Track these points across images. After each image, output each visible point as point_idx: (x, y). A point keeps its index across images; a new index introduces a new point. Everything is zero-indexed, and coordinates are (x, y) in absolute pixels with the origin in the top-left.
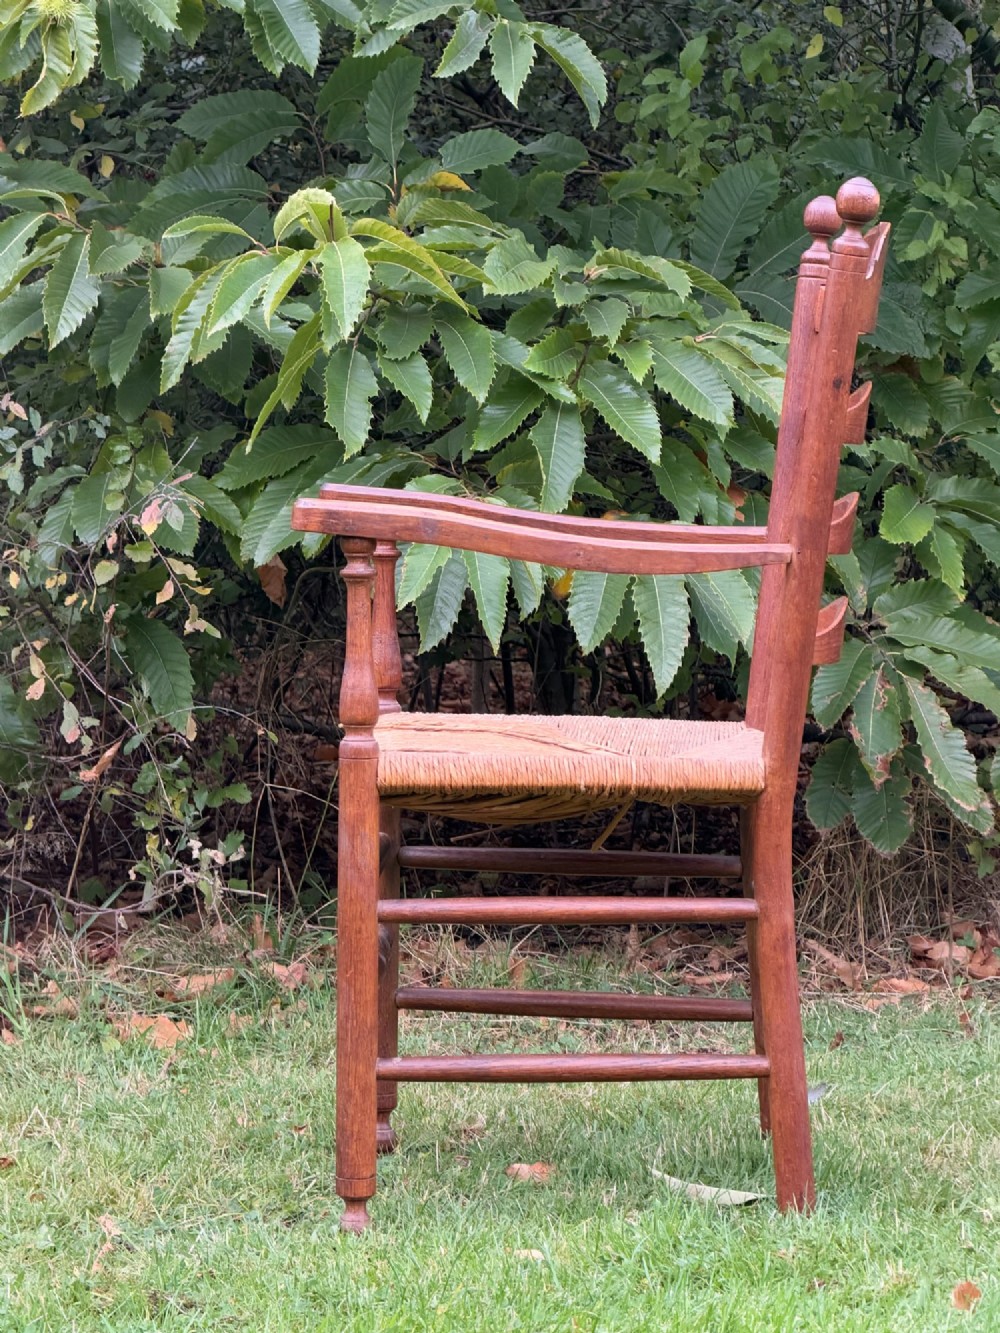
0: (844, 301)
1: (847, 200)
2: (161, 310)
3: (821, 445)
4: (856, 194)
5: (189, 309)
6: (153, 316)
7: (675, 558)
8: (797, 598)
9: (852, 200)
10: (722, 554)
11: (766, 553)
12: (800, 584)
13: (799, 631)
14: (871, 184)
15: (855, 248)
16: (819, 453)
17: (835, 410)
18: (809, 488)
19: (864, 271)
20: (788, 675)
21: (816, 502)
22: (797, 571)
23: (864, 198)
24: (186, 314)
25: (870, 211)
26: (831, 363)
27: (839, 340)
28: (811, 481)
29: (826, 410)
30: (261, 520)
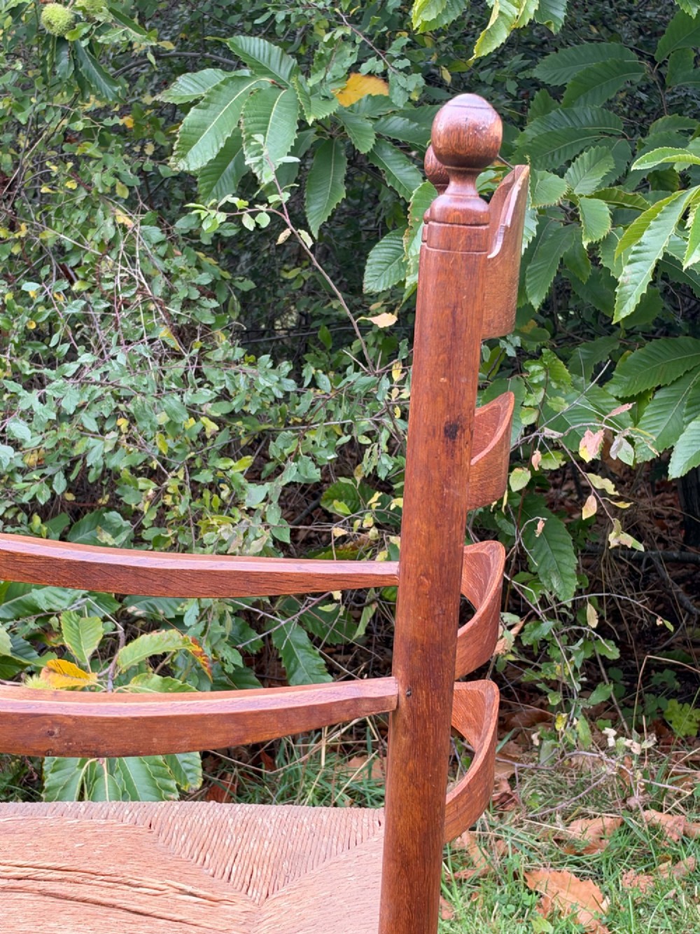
0: (453, 299)
1: (448, 132)
2: (591, 238)
3: (432, 529)
4: (463, 122)
5: (642, 239)
6: (585, 244)
7: (210, 725)
8: (411, 764)
9: (456, 132)
10: (286, 710)
11: (356, 700)
12: (414, 742)
13: (418, 816)
14: (486, 104)
15: (467, 213)
16: (429, 540)
17: (450, 472)
18: (418, 595)
19: (487, 248)
20: (405, 881)
21: (430, 616)
22: (409, 723)
23: (475, 128)
24: (639, 244)
25: (486, 149)
26: (440, 399)
27: (450, 362)
28: (420, 584)
29: (435, 474)
30: (652, 425)
